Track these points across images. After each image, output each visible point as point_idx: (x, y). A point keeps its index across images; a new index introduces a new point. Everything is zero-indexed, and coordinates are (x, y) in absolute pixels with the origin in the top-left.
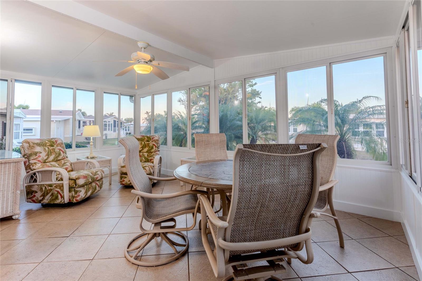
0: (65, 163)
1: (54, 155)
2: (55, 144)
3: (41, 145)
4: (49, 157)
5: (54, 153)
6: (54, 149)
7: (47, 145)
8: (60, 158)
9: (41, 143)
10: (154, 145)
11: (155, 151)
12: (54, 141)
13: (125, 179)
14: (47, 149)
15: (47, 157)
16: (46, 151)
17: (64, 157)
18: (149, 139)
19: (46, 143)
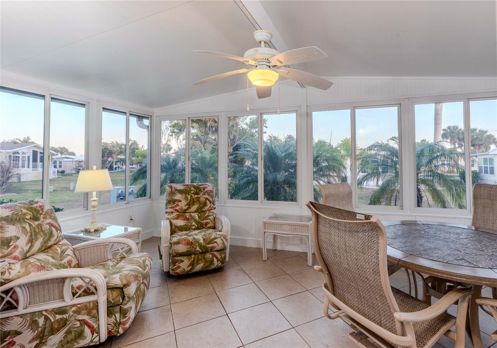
0: (63, 252)
1: (42, 239)
2: (41, 214)
3: (16, 220)
4: (33, 245)
5: (41, 233)
6: (40, 226)
7: (27, 219)
8: (51, 242)
9: (15, 217)
10: (207, 199)
11: (210, 209)
12: (39, 208)
13: (180, 265)
14: (27, 227)
15: (29, 245)
16: (27, 233)
17: (58, 239)
18: (198, 190)
19: (25, 214)
